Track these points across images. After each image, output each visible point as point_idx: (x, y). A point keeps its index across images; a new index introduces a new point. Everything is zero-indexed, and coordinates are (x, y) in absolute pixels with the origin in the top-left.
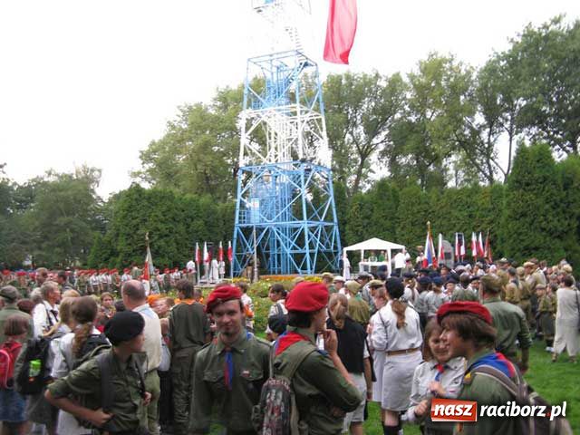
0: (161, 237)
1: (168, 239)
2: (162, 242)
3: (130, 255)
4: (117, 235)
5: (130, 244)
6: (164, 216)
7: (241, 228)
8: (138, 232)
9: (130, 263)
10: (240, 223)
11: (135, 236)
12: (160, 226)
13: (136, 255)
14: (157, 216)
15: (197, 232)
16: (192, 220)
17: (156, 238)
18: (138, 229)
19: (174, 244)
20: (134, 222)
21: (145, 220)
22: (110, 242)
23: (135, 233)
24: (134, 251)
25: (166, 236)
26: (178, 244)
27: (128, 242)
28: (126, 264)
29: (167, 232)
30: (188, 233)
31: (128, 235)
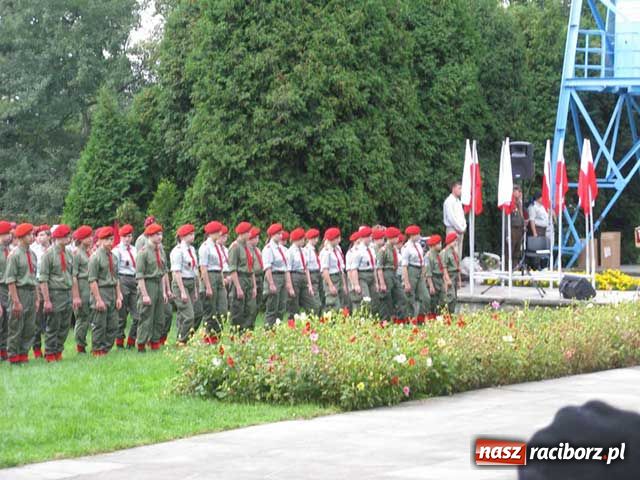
0: (343, 116)
1: (364, 125)
2: (348, 136)
3: (237, 176)
4: (184, 104)
5: (236, 139)
6: (356, 42)
7: (582, 94)
8: (270, 98)
9: (237, 205)
10: (579, 74)
11: (258, 112)
12: (343, 77)
13: (258, 174)
14: (332, 42)
15: (458, 103)
16: (442, 63)
17: (329, 119)
18: (266, 89)
19: (385, 144)
20: (257, 61)
21: (292, 57)
22: (145, 129)
23: (256, 100)
24: (250, 162)
25: (360, 113)
26: (394, 141)
27: (232, 130)
28: (220, 205)
29: (362, 99)
30: (426, 105)
31: (232, 105)
